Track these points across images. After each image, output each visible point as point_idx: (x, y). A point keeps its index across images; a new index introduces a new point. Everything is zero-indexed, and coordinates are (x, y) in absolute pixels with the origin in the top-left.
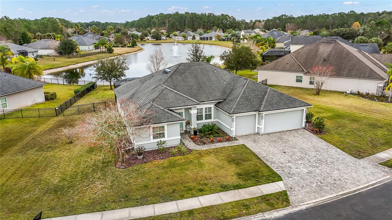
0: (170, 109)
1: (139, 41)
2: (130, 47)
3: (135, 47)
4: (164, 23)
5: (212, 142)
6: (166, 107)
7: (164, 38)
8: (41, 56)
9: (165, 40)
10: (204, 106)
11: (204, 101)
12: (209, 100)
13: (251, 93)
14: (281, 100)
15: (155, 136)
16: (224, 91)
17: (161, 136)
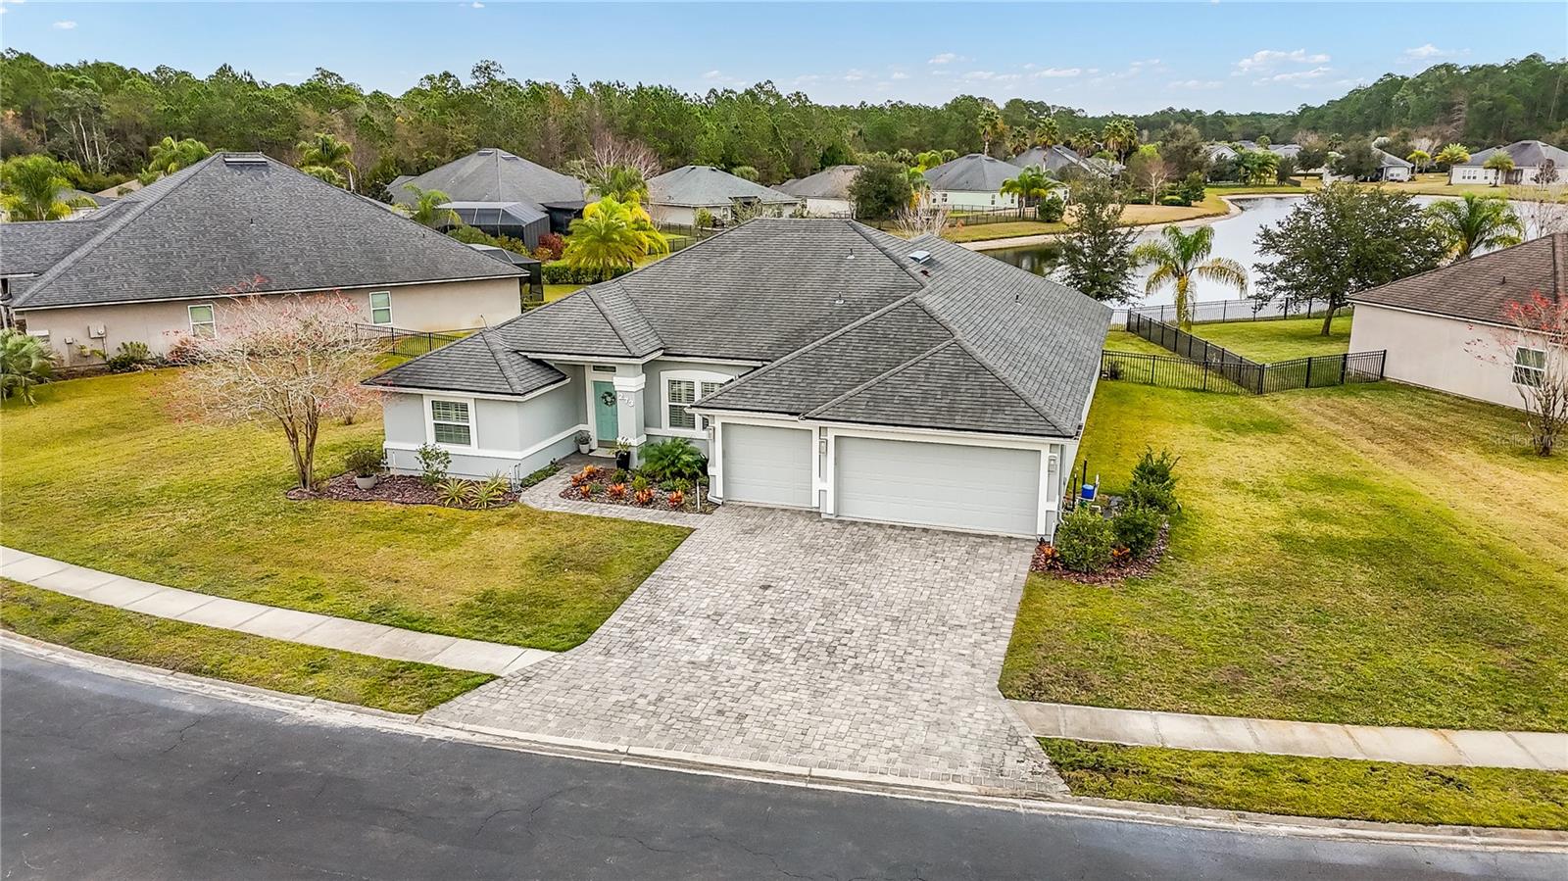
0: (530, 356)
1: (1264, 186)
2: (1172, 203)
5: (618, 497)
6: (521, 349)
7: (1398, 175)
9: (1402, 181)
10: (698, 376)
11: (690, 353)
13: (856, 348)
14: (945, 395)
15: (443, 433)
16: (800, 331)
17: (461, 435)
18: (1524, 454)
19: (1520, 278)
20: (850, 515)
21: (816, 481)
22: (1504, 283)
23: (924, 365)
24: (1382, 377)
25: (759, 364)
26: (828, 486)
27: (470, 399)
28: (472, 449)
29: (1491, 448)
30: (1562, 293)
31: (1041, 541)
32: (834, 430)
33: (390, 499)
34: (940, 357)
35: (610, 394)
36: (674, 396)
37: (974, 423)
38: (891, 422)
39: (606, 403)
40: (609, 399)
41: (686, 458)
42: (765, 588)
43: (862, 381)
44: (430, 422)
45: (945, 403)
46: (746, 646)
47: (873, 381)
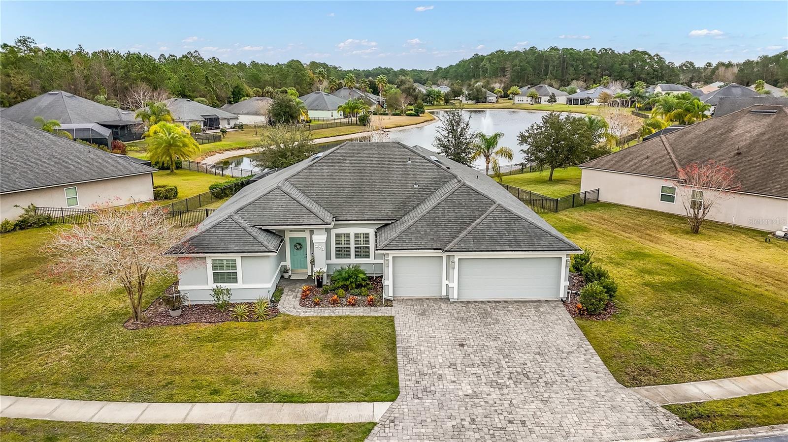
0: (263, 228)
1: (440, 105)
2: (410, 115)
3: (420, 115)
4: (503, 70)
5: (335, 303)
7: (492, 100)
8: (241, 127)
9: (494, 103)
10: (352, 231)
11: (350, 219)
12: (362, 219)
13: (449, 211)
14: (509, 232)
15: (217, 278)
16: (404, 204)
17: (233, 278)
18: (687, 233)
19: (654, 156)
20: (465, 298)
21: (445, 282)
22: (648, 158)
23: (490, 218)
24: (598, 201)
25: (390, 222)
26: (454, 285)
27: (237, 257)
28: (239, 285)
29: (673, 231)
30: (676, 162)
31: (562, 300)
32: (458, 256)
33: (199, 320)
34: (496, 213)
35: (300, 244)
36: (337, 243)
37: (530, 247)
38: (491, 249)
39: (297, 249)
40: (298, 247)
41: (362, 276)
42: (462, 345)
43: (462, 229)
44: (210, 272)
45: (511, 237)
46: (484, 381)
47: (469, 229)
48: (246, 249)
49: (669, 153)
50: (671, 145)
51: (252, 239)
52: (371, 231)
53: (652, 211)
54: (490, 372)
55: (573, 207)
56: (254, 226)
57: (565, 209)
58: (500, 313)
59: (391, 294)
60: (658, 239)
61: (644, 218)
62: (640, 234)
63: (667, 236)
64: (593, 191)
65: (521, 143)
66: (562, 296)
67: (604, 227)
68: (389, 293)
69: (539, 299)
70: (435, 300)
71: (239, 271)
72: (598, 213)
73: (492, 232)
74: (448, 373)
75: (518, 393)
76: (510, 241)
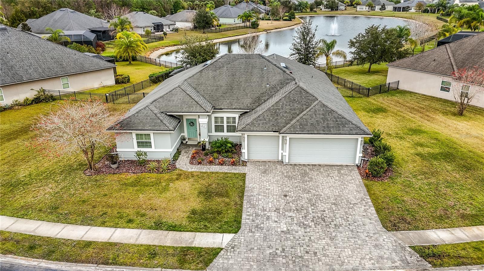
0: (168, 114)
1: (307, 12)
2: (286, 20)
3: (292, 20)
5: (211, 163)
6: (164, 111)
8: (177, 30)
9: (343, 10)
10: (225, 115)
11: (223, 108)
12: (231, 108)
13: (286, 105)
14: (324, 121)
15: (140, 144)
16: (259, 98)
17: (148, 144)
18: (454, 114)
19: (439, 59)
20: (293, 162)
21: (281, 151)
22: (435, 60)
23: (313, 110)
24: (398, 89)
25: (248, 111)
26: (286, 154)
27: (151, 133)
28: (153, 149)
29: (445, 113)
30: (454, 64)
31: (357, 165)
32: (288, 137)
33: (127, 171)
34: (317, 107)
35: (192, 123)
36: (216, 122)
37: (337, 131)
38: (310, 133)
39: (191, 126)
40: (192, 124)
41: (229, 145)
42: (286, 196)
43: (294, 118)
44: (135, 141)
45: (325, 124)
46: (295, 222)
47: (298, 118)
48: (156, 128)
49: (450, 58)
50: (452, 51)
51: (160, 122)
52: (237, 116)
53: (434, 97)
54: (301, 216)
55: (380, 93)
56: (162, 113)
57: (374, 94)
58: (314, 174)
59: (246, 158)
60: (434, 119)
61: (427, 103)
62: (422, 115)
63: (440, 117)
64: (395, 82)
65: (351, 47)
66: (357, 162)
67: (398, 109)
68: (245, 157)
69: (342, 164)
70: (274, 162)
71: (152, 141)
72: (397, 98)
73: (313, 121)
74: (273, 215)
75: (316, 232)
76: (324, 127)
